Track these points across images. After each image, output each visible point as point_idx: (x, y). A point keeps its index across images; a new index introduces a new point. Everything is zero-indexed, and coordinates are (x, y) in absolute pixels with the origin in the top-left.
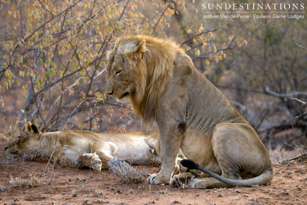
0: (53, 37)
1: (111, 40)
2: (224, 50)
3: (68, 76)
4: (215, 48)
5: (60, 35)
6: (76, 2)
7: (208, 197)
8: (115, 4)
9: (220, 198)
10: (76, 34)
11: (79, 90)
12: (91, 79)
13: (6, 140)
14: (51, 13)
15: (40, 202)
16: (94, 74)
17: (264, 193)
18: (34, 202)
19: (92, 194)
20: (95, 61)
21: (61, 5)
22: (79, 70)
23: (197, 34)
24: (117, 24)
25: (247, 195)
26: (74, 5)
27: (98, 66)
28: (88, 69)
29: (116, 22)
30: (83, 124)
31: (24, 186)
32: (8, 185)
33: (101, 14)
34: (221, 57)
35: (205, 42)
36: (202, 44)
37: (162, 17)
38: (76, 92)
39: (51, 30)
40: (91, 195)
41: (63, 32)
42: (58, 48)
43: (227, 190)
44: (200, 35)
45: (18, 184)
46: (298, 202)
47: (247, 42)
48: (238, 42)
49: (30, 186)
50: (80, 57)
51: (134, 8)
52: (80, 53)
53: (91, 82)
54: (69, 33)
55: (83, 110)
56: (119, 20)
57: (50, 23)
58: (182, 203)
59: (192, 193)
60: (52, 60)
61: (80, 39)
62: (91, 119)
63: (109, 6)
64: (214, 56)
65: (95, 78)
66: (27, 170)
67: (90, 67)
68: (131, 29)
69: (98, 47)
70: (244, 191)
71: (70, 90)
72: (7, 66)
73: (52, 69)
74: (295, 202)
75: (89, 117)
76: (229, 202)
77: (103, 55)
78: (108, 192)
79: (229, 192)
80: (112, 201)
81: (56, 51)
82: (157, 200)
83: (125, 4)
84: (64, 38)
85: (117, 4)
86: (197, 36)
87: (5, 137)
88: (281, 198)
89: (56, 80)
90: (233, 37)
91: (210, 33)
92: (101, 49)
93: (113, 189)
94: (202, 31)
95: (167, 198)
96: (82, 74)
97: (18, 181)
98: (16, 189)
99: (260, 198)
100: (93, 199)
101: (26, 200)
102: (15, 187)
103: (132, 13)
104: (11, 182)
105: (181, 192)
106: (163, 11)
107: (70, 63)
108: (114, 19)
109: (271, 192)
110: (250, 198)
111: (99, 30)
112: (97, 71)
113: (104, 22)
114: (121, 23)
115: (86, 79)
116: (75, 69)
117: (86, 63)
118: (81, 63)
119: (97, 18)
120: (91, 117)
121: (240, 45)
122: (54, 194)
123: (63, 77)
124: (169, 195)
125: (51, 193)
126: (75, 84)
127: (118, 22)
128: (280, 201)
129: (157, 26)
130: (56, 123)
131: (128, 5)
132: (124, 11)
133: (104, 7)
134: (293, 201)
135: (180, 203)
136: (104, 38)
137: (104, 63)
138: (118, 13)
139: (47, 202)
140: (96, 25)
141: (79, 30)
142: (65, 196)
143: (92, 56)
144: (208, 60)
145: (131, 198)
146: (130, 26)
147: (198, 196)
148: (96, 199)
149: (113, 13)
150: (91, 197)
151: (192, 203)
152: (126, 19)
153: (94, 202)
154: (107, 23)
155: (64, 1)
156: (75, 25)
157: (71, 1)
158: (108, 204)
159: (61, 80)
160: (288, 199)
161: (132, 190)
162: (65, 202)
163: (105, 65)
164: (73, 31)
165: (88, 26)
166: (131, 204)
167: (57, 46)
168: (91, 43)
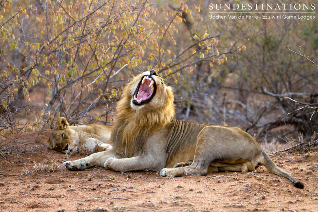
0: (75, 41)
1: (126, 44)
2: (225, 54)
3: (88, 74)
4: (218, 52)
5: (82, 38)
6: (95, 10)
7: (208, 182)
8: (130, 12)
9: (219, 184)
10: (95, 38)
11: (97, 88)
12: (108, 77)
13: (32, 130)
14: (74, 19)
15: (60, 184)
16: (111, 73)
17: (258, 180)
18: (54, 184)
19: (106, 178)
20: (111, 62)
21: (83, 13)
22: (97, 70)
23: (202, 39)
24: (131, 29)
25: (243, 181)
26: (94, 12)
27: (114, 66)
28: (106, 69)
29: (130, 27)
30: (100, 117)
31: (45, 171)
32: (32, 169)
33: (117, 20)
34: (223, 60)
35: (209, 47)
36: (206, 48)
37: (171, 24)
38: (95, 89)
39: (73, 34)
40: (104, 179)
41: (84, 36)
42: (80, 50)
43: (225, 177)
44: (205, 40)
45: (40, 169)
46: (288, 188)
47: (246, 48)
48: (238, 47)
49: (51, 171)
50: (98, 58)
51: (147, 16)
52: (99, 54)
53: (108, 80)
54: (89, 37)
55: (100, 104)
56: (134, 26)
57: (72, 28)
58: (185, 188)
59: (194, 179)
60: (74, 61)
61: (98, 42)
62: (107, 113)
63: (124, 13)
64: (217, 59)
65: (111, 77)
66: (49, 156)
67: (107, 67)
68: (143, 34)
69: (115, 49)
70: (241, 178)
71: (89, 88)
72: (34, 65)
73: (73, 68)
74: (285, 188)
75: (105, 111)
76: (226, 188)
77: (118, 57)
78: (120, 177)
79: (227, 179)
80: (123, 185)
81: (78, 52)
82: (163, 184)
83: (139, 12)
84: (84, 41)
85: (131, 12)
86: (202, 41)
87: (31, 127)
88: (273, 184)
89: (77, 78)
90: (234, 42)
91: (214, 38)
92: (117, 51)
93: (124, 175)
94: (206, 37)
95: (172, 183)
96: (100, 73)
97: (40, 166)
98: (39, 173)
99: (254, 184)
100: (106, 183)
101: (47, 183)
102: (38, 172)
103: (145, 20)
104: (34, 167)
105: (184, 178)
106: (172, 19)
107: (89, 63)
108: (129, 25)
109: (264, 179)
110: (245, 184)
111: (115, 35)
112: (114, 71)
113: (120, 28)
114: (135, 28)
115: (103, 78)
116: (94, 69)
117: (104, 63)
118: (99, 63)
119: (114, 24)
120: (107, 111)
121: (240, 50)
122: (72, 178)
123: (83, 76)
124: (173, 180)
125: (69, 177)
126: (94, 82)
128: (271, 187)
129: (167, 32)
130: (76, 117)
131: (142, 13)
132: (137, 18)
133: (120, 14)
134: (283, 187)
135: (183, 188)
136: (120, 42)
137: (119, 63)
138: (132, 20)
139: (65, 185)
140: (113, 30)
141: (97, 34)
142: (82, 180)
144: (212, 63)
145: (140, 183)
147: (199, 181)
148: (109, 182)
149: (128, 20)
150: (104, 181)
151: (193, 188)
152: (139, 25)
153: (106, 185)
154: (122, 28)
155: (85, 9)
156: (94, 29)
157: (91, 8)
158: (119, 188)
159: (81, 78)
160: (279, 186)
161: (141, 176)
162: (81, 185)
163: (121, 65)
164: (92, 35)
165: (105, 31)
166: (140, 188)
167: (78, 48)
168: (108, 46)
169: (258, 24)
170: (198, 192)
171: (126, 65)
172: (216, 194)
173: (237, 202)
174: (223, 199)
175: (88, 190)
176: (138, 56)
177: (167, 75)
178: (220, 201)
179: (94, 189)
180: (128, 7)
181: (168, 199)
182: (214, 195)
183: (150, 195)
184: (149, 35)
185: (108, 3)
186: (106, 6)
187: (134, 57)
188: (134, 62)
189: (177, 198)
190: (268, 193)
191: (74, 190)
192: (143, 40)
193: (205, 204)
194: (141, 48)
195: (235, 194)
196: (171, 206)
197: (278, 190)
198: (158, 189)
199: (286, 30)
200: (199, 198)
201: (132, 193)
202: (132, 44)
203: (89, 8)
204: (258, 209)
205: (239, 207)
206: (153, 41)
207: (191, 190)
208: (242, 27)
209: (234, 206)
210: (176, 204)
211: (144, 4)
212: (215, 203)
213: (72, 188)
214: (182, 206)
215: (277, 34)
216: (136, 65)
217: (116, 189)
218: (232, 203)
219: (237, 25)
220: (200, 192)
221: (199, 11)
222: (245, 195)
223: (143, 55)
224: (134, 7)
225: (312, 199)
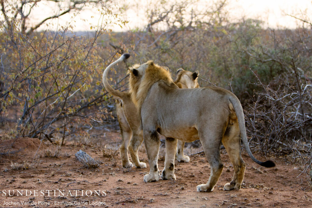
0: (41, 71)
1: (79, 74)
3: (50, 96)
5: (46, 70)
6: (56, 48)
10: (56, 69)
11: (57, 106)
12: (66, 99)
14: (40, 55)
16: (68, 95)
18: (27, 179)
19: (65, 174)
20: (68, 87)
21: (47, 50)
22: (57, 93)
26: (55, 50)
27: (70, 90)
28: (64, 92)
29: (82, 62)
30: (60, 128)
31: (20, 168)
32: (9, 167)
33: (73, 56)
38: (55, 107)
39: (40, 66)
41: (47, 68)
42: (44, 78)
45: (16, 167)
49: (24, 169)
50: (58, 84)
52: (59, 81)
53: (66, 101)
54: (51, 68)
55: (60, 119)
56: (85, 60)
57: (39, 62)
59: (130, 175)
60: (40, 86)
61: (58, 72)
62: (65, 126)
63: (78, 51)
65: (68, 98)
66: (22, 158)
67: (65, 91)
68: (92, 66)
69: (71, 78)
71: (52, 106)
72: (10, 90)
73: (40, 92)
75: (63, 124)
77: (73, 83)
78: (75, 174)
80: (78, 179)
81: (43, 80)
82: (108, 179)
83: (89, 50)
84: (48, 72)
85: (83, 50)
88: (189, 178)
89: (42, 99)
92: (72, 79)
93: (79, 172)
95: (114, 178)
96: (59, 96)
97: (16, 165)
98: (15, 171)
100: (65, 178)
101: (21, 178)
102: (14, 169)
103: (93, 56)
104: (11, 166)
105: (123, 174)
106: (114, 55)
107: (52, 88)
108: (81, 59)
111: (71, 67)
112: (70, 94)
113: (75, 62)
114: (86, 62)
115: (62, 99)
116: (55, 92)
117: (63, 88)
118: (59, 88)
119: (70, 59)
120: (65, 124)
122: (39, 174)
123: (47, 98)
124: (115, 176)
126: (55, 102)
127: (84, 62)
130: (42, 128)
131: (91, 51)
132: (88, 54)
133: (75, 52)
134: (197, 181)
135: (123, 181)
136: (75, 72)
137: (74, 88)
138: (84, 56)
139: (34, 179)
140: (70, 63)
141: (58, 66)
142: (47, 176)
143: (66, 84)
146: (92, 64)
148: (67, 177)
149: (81, 56)
150: (64, 176)
151: (130, 181)
152: (89, 60)
153: (65, 180)
154: (77, 62)
155: (48, 47)
156: (56, 63)
157: (53, 47)
158: (75, 181)
159: (46, 99)
160: (194, 180)
161: (91, 172)
162: (47, 179)
163: (75, 90)
164: (54, 67)
165: (64, 64)
166: (90, 182)
167: (43, 77)
168: (66, 75)
169: (177, 58)
170: (134, 185)
171: (79, 89)
172: (147, 186)
173: (163, 192)
174: (152, 190)
175: (52, 183)
176: (88, 82)
177: (110, 97)
178: (151, 191)
179: (56, 183)
180: (81, 46)
181: (111, 189)
182: (146, 187)
183: (99, 187)
184: (96, 67)
185: (65, 43)
186: (64, 46)
187: (85, 84)
188: (86, 87)
189: (119, 189)
190: (186, 185)
191: (42, 183)
192: (92, 71)
193: (139, 193)
194: (90, 76)
195: (161, 186)
196: (114, 195)
197: (193, 183)
198: (104, 182)
199: (198, 63)
200: (135, 189)
201: (85, 186)
202: (84, 74)
203: (52, 47)
204: (179, 197)
205: (165, 195)
206: (99, 72)
207: (129, 183)
208: (165, 61)
209: (161, 194)
210: (118, 194)
211: (93, 44)
212: (147, 193)
213: (40, 182)
214: (122, 195)
215: (191, 66)
216: (87, 89)
217: (73, 182)
218: (159, 193)
219: (162, 59)
220: (136, 185)
221: (134, 49)
222: (169, 187)
223: (92, 82)
224: (85, 46)
225: (218, 189)
